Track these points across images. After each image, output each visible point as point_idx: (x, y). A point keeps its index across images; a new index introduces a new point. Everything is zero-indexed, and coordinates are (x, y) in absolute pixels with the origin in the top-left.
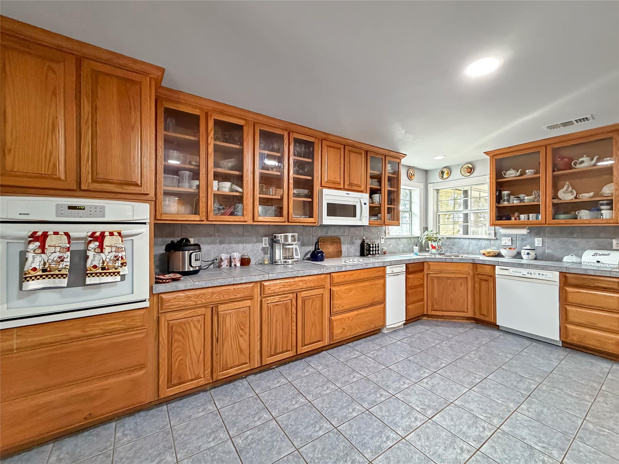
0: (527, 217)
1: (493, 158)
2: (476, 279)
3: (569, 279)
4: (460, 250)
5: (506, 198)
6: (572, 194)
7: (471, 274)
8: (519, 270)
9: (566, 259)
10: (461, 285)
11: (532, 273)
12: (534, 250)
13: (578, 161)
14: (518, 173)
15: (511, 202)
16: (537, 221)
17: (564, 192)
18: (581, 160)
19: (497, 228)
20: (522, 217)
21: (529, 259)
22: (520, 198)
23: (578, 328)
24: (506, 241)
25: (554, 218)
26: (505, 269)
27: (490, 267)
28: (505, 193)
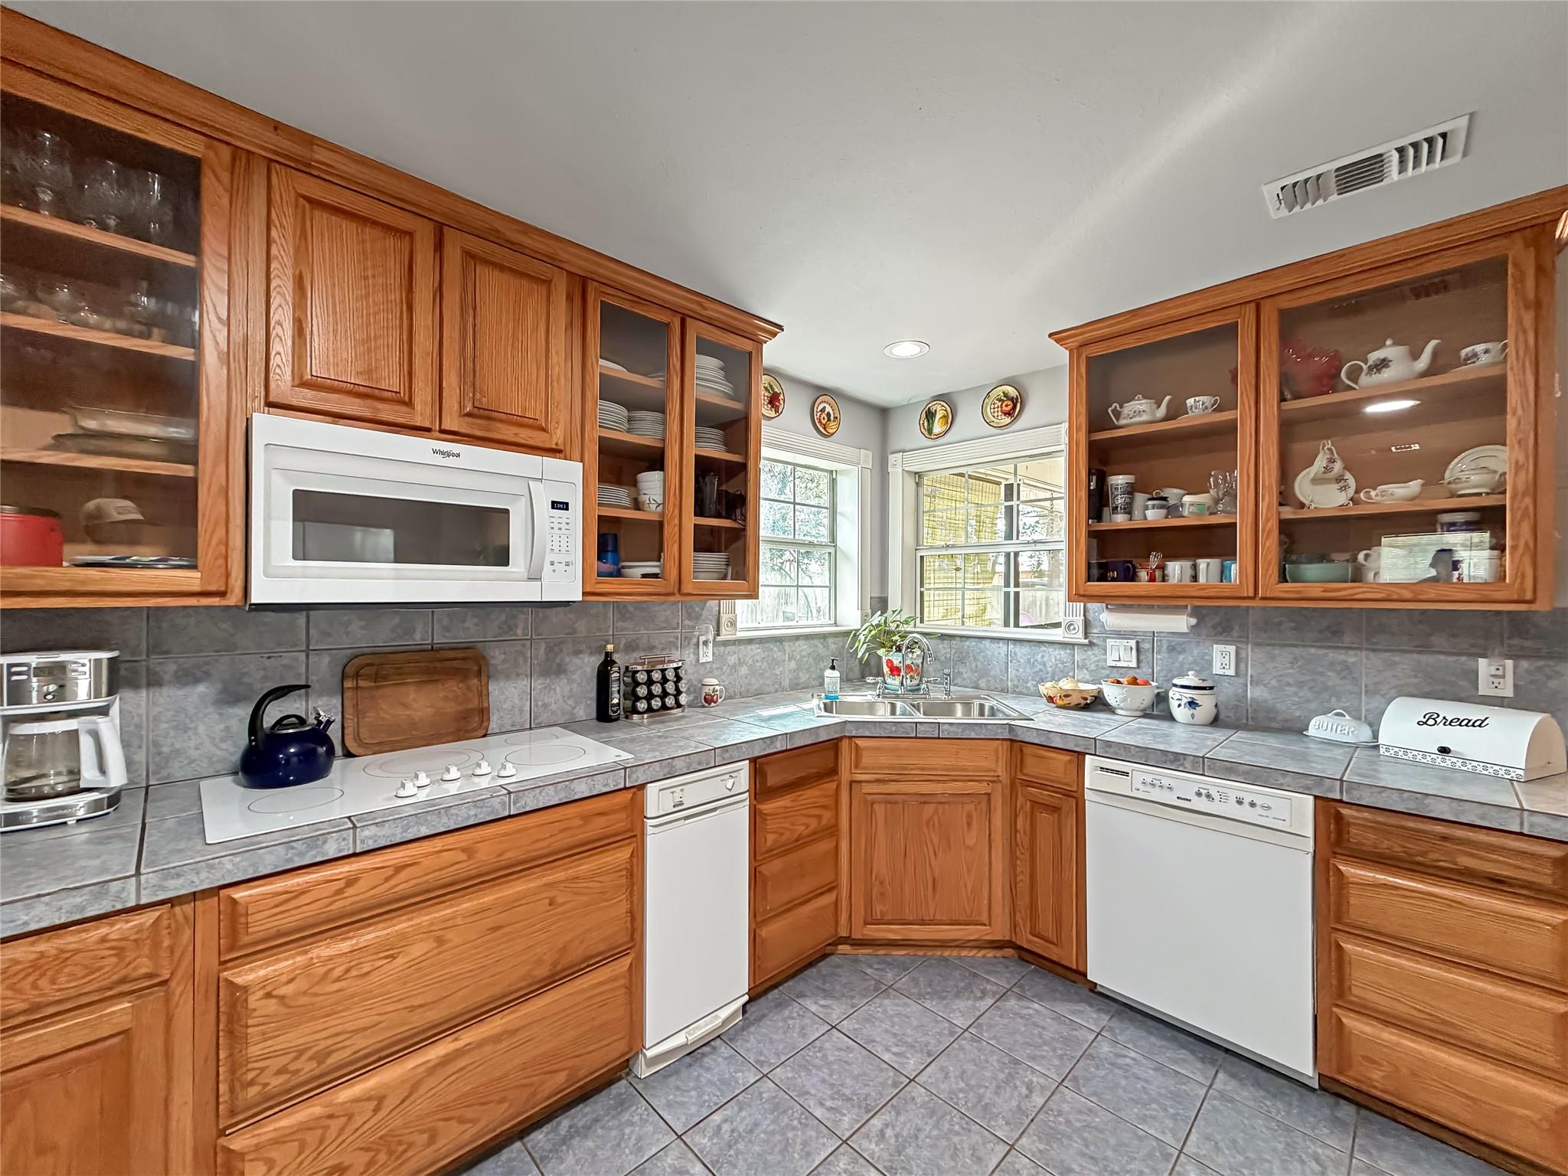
0: (1189, 572)
1: (1079, 356)
2: (1020, 800)
3: (1353, 830)
4: (981, 677)
5: (1120, 501)
6: (1344, 488)
7: (1005, 778)
8: (1167, 776)
9: (1320, 727)
10: (969, 825)
11: (1213, 792)
12: (1211, 688)
13: (1366, 362)
14: (1162, 412)
15: (1137, 513)
16: (1225, 588)
17: (1316, 481)
18: (1374, 357)
19: (1093, 606)
20: (1176, 569)
21: (1196, 721)
22: (1165, 499)
23: (1388, 1035)
24: (1120, 654)
25: (1283, 579)
26: (1118, 772)
27: (1066, 758)
28: (1119, 480)
